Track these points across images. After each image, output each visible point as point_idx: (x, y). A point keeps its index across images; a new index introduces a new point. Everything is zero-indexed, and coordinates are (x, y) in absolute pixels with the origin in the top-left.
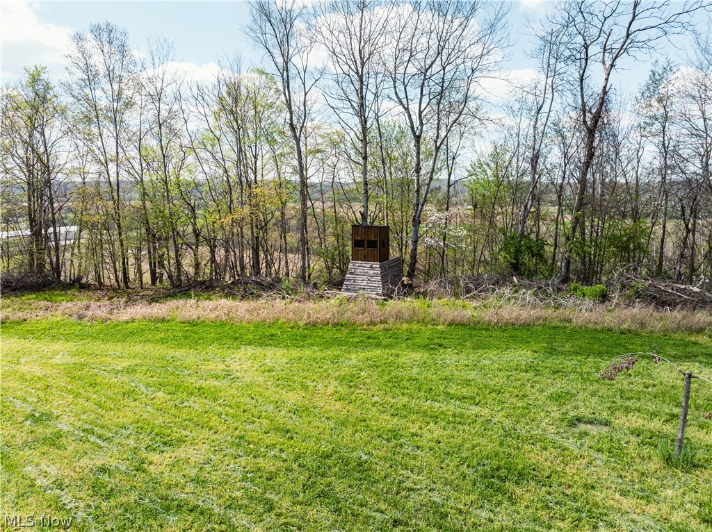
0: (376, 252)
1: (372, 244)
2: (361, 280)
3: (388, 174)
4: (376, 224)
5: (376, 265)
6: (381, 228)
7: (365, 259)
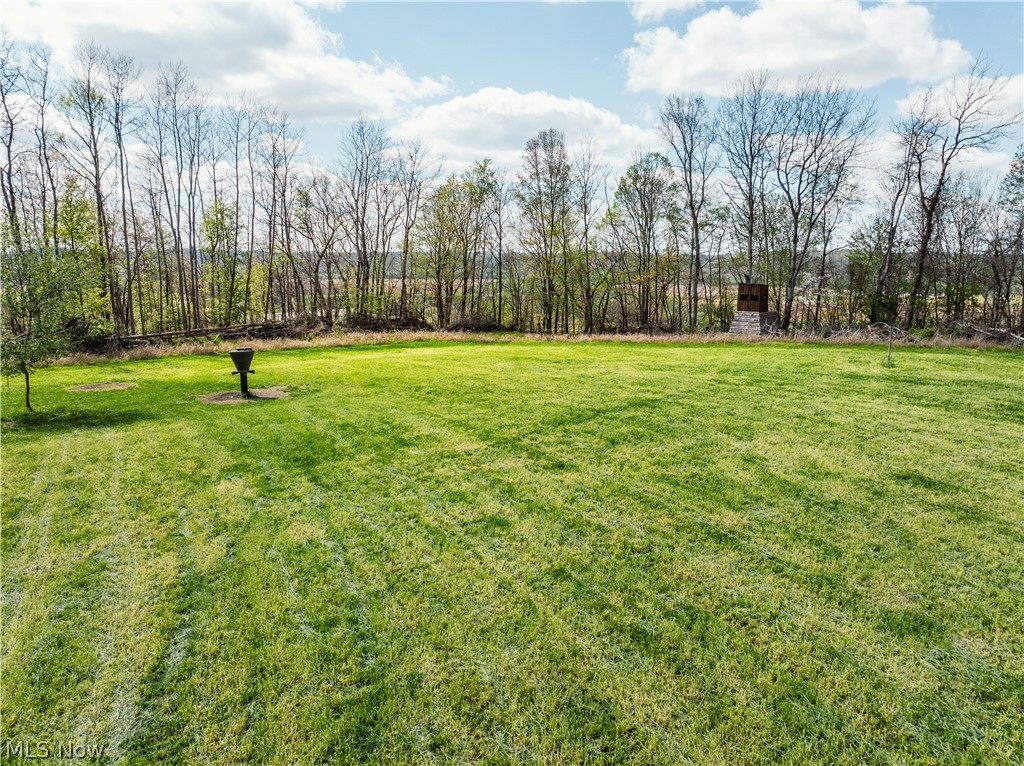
0: (757, 304)
1: (754, 298)
2: (744, 326)
3: (769, 244)
4: (759, 282)
5: (757, 314)
6: (762, 286)
7: (748, 309)
